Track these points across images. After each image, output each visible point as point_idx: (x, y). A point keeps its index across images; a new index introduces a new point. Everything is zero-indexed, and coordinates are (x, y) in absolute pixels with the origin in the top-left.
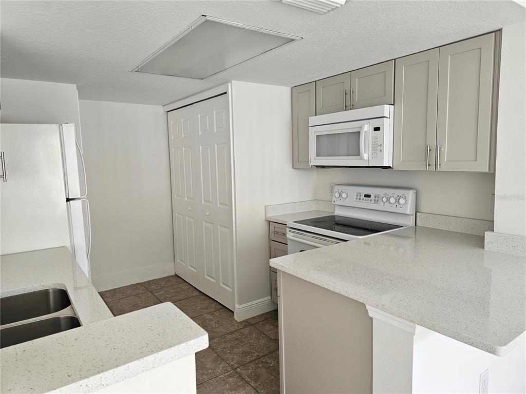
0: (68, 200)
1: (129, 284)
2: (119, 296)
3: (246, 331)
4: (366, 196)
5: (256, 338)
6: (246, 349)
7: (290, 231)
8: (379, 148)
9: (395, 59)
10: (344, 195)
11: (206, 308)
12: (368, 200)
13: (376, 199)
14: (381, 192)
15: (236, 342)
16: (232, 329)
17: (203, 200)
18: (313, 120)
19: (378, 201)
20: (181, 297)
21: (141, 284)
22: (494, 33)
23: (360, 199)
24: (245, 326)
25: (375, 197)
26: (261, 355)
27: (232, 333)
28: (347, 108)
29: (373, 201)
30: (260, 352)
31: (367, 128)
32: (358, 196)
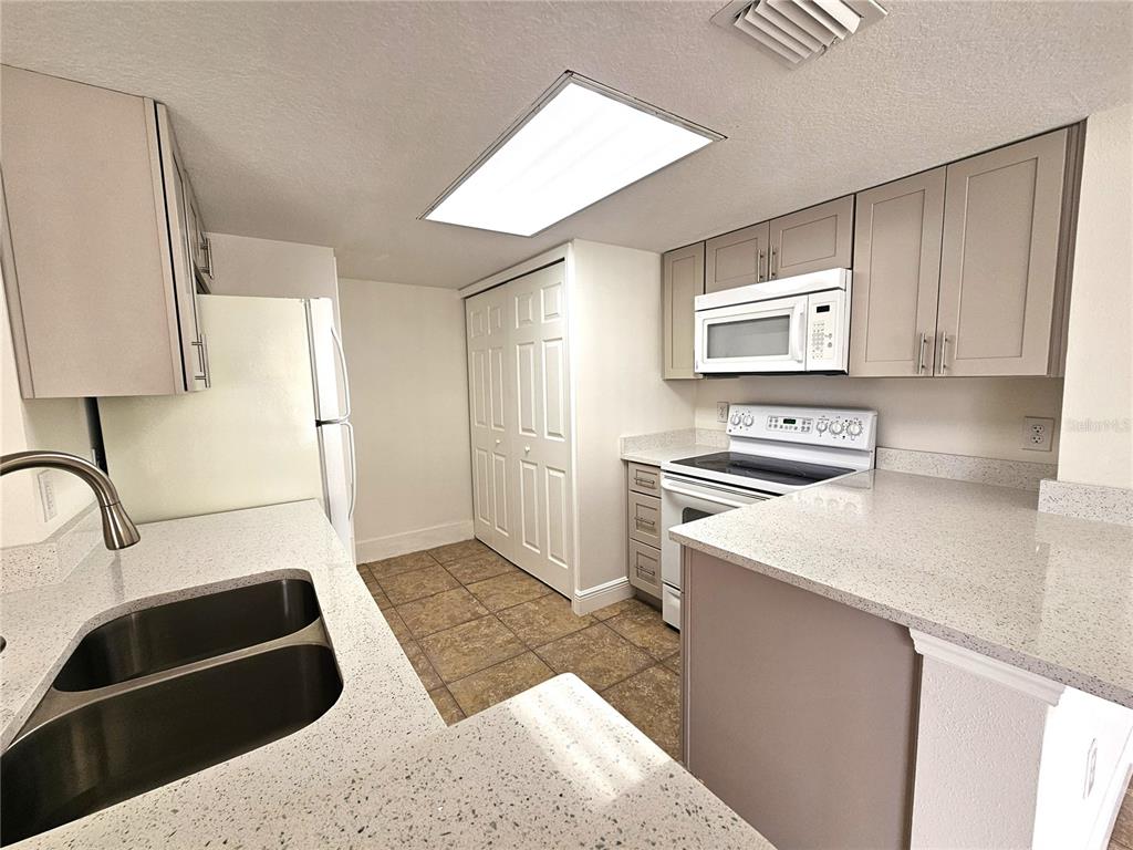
0: (319, 423)
1: (409, 552)
2: (395, 569)
3: (595, 631)
4: (785, 421)
5: (612, 645)
6: (599, 664)
7: (666, 477)
8: (827, 340)
9: (855, 194)
11: (527, 592)
12: (791, 428)
13: (806, 426)
14: (815, 415)
15: (581, 651)
16: (572, 629)
17: (520, 429)
18: (701, 301)
19: (808, 428)
20: (487, 574)
21: (427, 552)
22: (1066, 130)
23: (776, 426)
24: (592, 624)
25: (804, 423)
26: (625, 675)
27: (572, 635)
28: (762, 279)
29: (800, 429)
30: (621, 669)
31: (804, 308)
32: (772, 422)
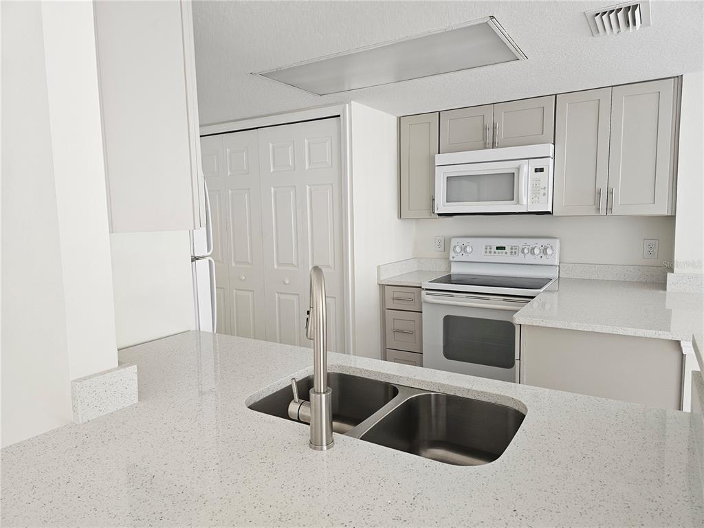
0: (193, 259)
4: (498, 248)
7: (427, 294)
8: (542, 192)
9: (556, 95)
10: (468, 249)
12: (502, 253)
13: (514, 251)
14: (520, 243)
17: (275, 264)
18: (440, 159)
19: (515, 253)
22: (673, 79)
23: (490, 252)
25: (512, 249)
29: (509, 253)
31: (527, 169)
32: (488, 249)
